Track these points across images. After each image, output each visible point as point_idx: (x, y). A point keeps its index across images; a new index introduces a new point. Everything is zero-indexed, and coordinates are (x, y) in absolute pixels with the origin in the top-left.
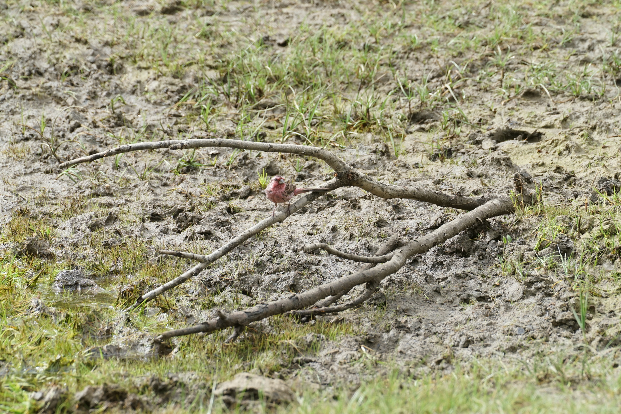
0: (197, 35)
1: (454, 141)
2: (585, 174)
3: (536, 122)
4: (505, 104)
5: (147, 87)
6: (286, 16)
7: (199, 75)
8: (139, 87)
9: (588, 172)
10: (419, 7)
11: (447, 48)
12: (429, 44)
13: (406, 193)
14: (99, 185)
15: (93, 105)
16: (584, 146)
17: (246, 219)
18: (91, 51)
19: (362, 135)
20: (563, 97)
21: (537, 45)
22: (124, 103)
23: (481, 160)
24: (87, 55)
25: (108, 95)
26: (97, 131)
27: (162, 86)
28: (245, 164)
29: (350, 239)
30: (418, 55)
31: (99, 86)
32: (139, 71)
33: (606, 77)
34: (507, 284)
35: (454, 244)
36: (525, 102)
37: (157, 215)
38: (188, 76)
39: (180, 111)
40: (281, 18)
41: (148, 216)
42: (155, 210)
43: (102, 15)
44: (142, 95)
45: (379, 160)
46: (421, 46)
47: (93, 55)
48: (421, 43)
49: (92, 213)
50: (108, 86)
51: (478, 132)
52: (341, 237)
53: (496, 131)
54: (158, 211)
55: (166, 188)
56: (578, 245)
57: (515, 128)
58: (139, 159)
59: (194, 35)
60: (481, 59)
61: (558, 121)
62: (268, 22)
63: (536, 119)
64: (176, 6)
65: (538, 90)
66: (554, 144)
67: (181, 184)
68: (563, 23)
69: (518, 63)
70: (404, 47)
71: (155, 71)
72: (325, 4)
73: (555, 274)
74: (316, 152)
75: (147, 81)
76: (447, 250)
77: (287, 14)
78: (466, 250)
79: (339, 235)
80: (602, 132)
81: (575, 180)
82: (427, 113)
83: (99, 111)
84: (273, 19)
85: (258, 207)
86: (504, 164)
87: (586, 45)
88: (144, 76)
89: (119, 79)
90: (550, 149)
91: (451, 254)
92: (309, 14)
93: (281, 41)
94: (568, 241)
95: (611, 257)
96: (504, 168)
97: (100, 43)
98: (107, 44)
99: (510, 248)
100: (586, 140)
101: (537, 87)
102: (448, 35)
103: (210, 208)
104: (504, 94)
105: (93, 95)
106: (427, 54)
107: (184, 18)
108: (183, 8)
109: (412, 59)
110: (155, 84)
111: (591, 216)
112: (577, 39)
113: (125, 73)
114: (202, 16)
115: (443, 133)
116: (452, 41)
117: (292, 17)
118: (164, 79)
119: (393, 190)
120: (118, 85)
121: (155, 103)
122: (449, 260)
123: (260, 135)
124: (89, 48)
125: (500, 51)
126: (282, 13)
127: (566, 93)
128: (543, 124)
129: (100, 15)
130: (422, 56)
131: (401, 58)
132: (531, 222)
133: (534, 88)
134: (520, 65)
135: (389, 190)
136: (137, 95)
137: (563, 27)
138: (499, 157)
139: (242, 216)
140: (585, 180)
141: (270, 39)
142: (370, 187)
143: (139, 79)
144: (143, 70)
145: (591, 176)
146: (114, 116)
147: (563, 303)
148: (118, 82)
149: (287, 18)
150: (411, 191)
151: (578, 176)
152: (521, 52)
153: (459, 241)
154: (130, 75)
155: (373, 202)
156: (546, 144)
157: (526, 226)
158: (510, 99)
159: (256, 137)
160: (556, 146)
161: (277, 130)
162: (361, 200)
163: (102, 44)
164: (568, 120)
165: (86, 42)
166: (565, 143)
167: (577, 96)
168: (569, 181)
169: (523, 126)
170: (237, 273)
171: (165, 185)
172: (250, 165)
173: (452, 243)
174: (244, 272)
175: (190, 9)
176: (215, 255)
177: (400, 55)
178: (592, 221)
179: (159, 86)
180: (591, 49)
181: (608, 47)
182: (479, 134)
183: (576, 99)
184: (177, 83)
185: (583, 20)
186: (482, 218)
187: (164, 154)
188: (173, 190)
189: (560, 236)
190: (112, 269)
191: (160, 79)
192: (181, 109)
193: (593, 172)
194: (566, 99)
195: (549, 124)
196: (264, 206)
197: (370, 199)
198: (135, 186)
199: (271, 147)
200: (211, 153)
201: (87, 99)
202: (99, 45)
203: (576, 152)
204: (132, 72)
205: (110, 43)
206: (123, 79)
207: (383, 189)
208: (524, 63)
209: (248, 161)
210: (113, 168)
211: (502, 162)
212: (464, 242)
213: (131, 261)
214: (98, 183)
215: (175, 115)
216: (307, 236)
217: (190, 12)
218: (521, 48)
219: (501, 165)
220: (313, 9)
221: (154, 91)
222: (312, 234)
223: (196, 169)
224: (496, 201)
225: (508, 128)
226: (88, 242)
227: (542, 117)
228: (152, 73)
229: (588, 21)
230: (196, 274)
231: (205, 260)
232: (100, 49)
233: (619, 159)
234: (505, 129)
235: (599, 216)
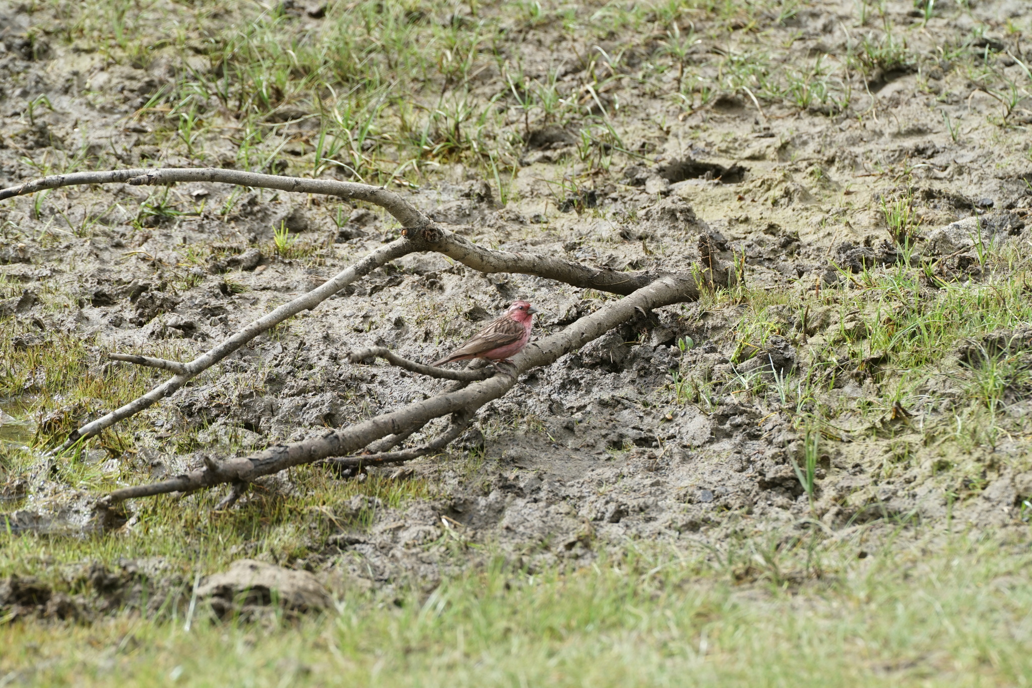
1: (599, 179)
2: (815, 237)
3: (736, 149)
4: (684, 120)
5: (89, 82)
7: (177, 64)
8: (75, 82)
9: (821, 234)
11: (590, 25)
12: (560, 17)
13: (521, 264)
14: (7, 245)
16: (814, 191)
17: (253, 304)
19: (447, 166)
20: (780, 108)
21: (739, 22)
22: (50, 108)
23: (644, 212)
25: (25, 94)
26: (5, 154)
27: (115, 81)
28: (251, 213)
29: (425, 340)
30: (541, 35)
31: (10, 79)
32: (75, 56)
33: (851, 76)
34: (686, 418)
35: (598, 349)
36: (718, 116)
37: (104, 295)
38: (159, 66)
39: (144, 123)
41: (88, 297)
42: (100, 288)
44: (81, 96)
45: (475, 208)
46: (546, 21)
48: (547, 16)
50: (25, 79)
51: (640, 165)
52: (409, 335)
53: (670, 163)
54: (106, 288)
55: (120, 251)
56: (803, 354)
57: (701, 159)
58: (75, 202)
60: (647, 45)
61: (772, 149)
63: (736, 145)
65: (740, 96)
66: (765, 187)
67: (145, 244)
69: (708, 52)
70: (518, 22)
71: (102, 56)
73: (765, 402)
74: (373, 193)
75: (90, 72)
76: (587, 360)
78: (618, 360)
79: (407, 332)
80: (844, 167)
81: (799, 247)
82: (555, 132)
83: (8, 120)
85: (272, 285)
86: (682, 218)
87: (820, 23)
88: (84, 63)
89: (43, 68)
90: (759, 194)
91: (593, 366)
93: (314, 9)
94: (786, 347)
95: (858, 375)
96: (682, 225)
97: (11, 7)
98: (22, 9)
99: (690, 359)
100: (819, 180)
101: (738, 92)
102: (590, 3)
103: (192, 285)
104: (684, 102)
106: (555, 34)
109: (531, 43)
110: (102, 78)
111: (826, 307)
112: (805, 13)
113: (53, 59)
115: (581, 166)
116: (599, 13)
118: (117, 69)
119: (498, 258)
120: (41, 78)
121: (103, 109)
122: (589, 377)
123: (277, 165)
125: (677, 32)
127: (786, 103)
128: (748, 153)
130: (548, 39)
131: (514, 40)
132: (726, 315)
133: (734, 94)
134: (710, 55)
135: (491, 259)
136: (73, 96)
138: (673, 206)
139: (245, 299)
140: (815, 247)
141: (296, 5)
142: (460, 253)
143: (75, 69)
144: (83, 54)
145: (826, 240)
146: (34, 129)
147: (777, 450)
148: (41, 73)
150: (529, 262)
151: (804, 240)
152: (712, 33)
153: (607, 346)
154: (62, 61)
155: (464, 279)
156: (751, 186)
157: (718, 322)
158: (693, 111)
159: (270, 168)
160: (769, 189)
161: (306, 157)
162: (444, 275)
163: (14, 10)
164: (789, 147)
166: (784, 185)
167: (804, 108)
168: (789, 249)
169: (715, 156)
170: (237, 393)
171: (118, 245)
172: (260, 215)
173: (595, 349)
174: (248, 392)
176: (202, 362)
177: (511, 36)
178: (826, 314)
179: (110, 81)
180: (827, 29)
181: (855, 27)
182: (642, 168)
183: (802, 113)
184: (139, 77)
186: (645, 309)
187: (116, 195)
188: (132, 254)
189: (774, 339)
190: (28, 385)
191: (111, 69)
192: (146, 119)
193: (829, 234)
194: (786, 112)
195: (757, 154)
196: (283, 284)
197: (459, 274)
198: (68, 247)
199: (298, 183)
200: (195, 194)
202: (10, 11)
203: (801, 200)
204: (65, 57)
205: (28, 7)
206: (49, 69)
207: (481, 257)
208: (717, 51)
209: (256, 208)
210: (32, 217)
211: (678, 214)
212: (614, 347)
213: (60, 371)
214: (5, 241)
215: (135, 130)
216: (354, 333)
218: (712, 27)
219: (677, 219)
221: (101, 88)
222: (361, 331)
223: (170, 220)
224: (668, 280)
225: (689, 158)
227: (746, 141)
228: (98, 59)
230: (169, 394)
231: (184, 370)
232: (10, 17)
233: (872, 214)
234: (684, 160)
235: (838, 307)
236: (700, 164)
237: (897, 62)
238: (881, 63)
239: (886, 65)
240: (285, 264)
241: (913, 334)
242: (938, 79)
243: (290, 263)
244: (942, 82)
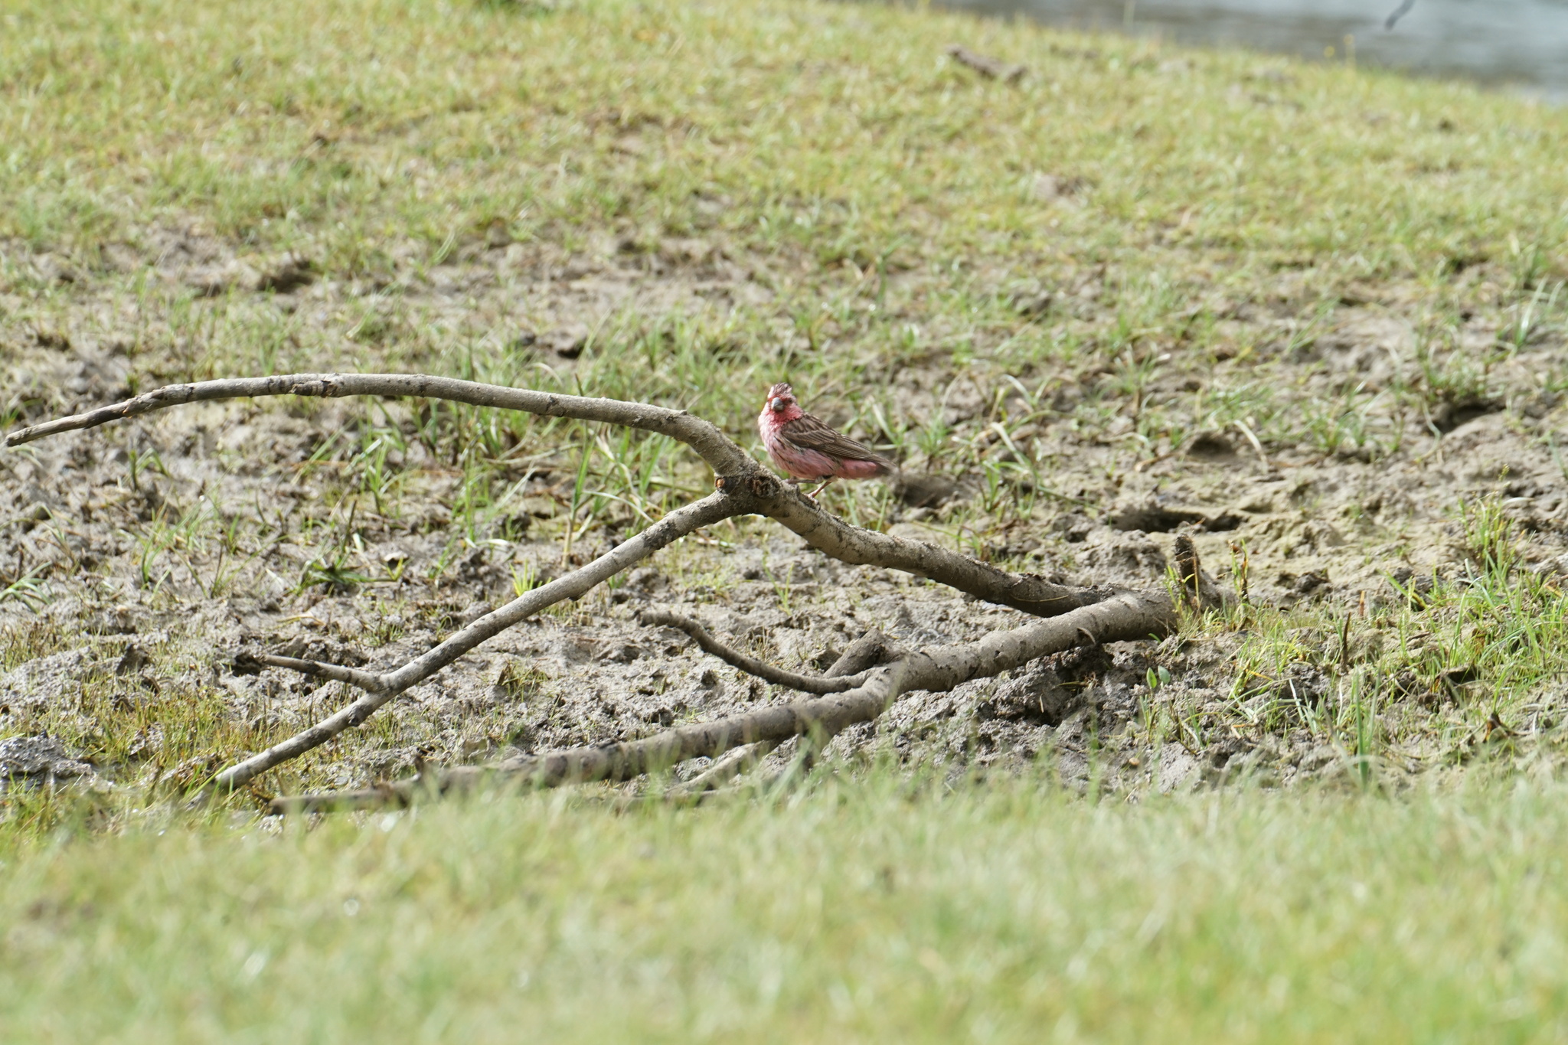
0: (351, 334)
1: (1015, 532)
2: (1354, 577)
3: (1226, 498)
4: (1144, 470)
5: (221, 442)
6: (577, 297)
7: (357, 414)
8: (201, 442)
9: (1364, 572)
10: (922, 280)
11: (994, 359)
12: (948, 352)
13: (899, 553)
14: (100, 609)
15: (84, 479)
16: (1349, 537)
17: (482, 669)
18: (78, 367)
20: (1294, 456)
21: (1226, 348)
22: (162, 472)
23: (1086, 554)
24: (67, 375)
25: (122, 457)
26: (93, 529)
27: (260, 437)
28: (476, 577)
29: (751, 699)
30: (919, 374)
31: (99, 436)
32: (201, 407)
33: (1404, 415)
34: (1161, 763)
35: (1020, 694)
36: (1196, 465)
37: (251, 659)
38: (328, 417)
39: (306, 488)
40: (565, 301)
41: (227, 661)
42: (245, 649)
43: (109, 295)
44: (208, 456)
46: (927, 354)
47: (84, 375)
48: (928, 349)
49: (84, 651)
50: (123, 435)
51: (1077, 512)
52: (725, 698)
53: (1124, 511)
54: (254, 649)
55: (274, 617)
56: (1341, 687)
57: (1172, 507)
58: (202, 568)
59: (344, 333)
60: (1083, 382)
61: (1282, 495)
62: (535, 310)
63: (1227, 492)
64: (296, 271)
65: (1231, 437)
66: (1273, 533)
67: (313, 609)
68: (1291, 314)
69: (1178, 390)
70: (882, 358)
71: (242, 405)
72: (679, 271)
73: (1285, 741)
74: (671, 420)
75: (223, 428)
76: (1003, 710)
77: (583, 291)
78: (1052, 709)
79: (722, 693)
80: (1395, 515)
81: (1329, 590)
82: (944, 484)
83: (97, 491)
84: (546, 302)
85: (511, 646)
86: (1145, 561)
87: (1351, 359)
88: (214, 416)
89: (152, 423)
90: (1264, 544)
91: (1014, 718)
92: (639, 293)
93: (567, 345)
94: (1315, 679)
95: (1429, 699)
96: (1144, 571)
97: (100, 348)
98: (118, 350)
99: (1166, 698)
100: (1357, 522)
101: (1227, 431)
102: (994, 332)
103: (387, 639)
104: (1143, 445)
105: (83, 459)
106: (942, 373)
107: (316, 299)
108: (317, 277)
109: (902, 385)
110: (240, 434)
111: (1375, 630)
112: (1328, 345)
114: (365, 293)
115: (986, 520)
116: (1006, 345)
117: (595, 300)
118: (266, 421)
119: (865, 540)
120: (149, 434)
121: (244, 471)
122: (1006, 732)
123: (514, 522)
124: (72, 360)
125: (1131, 363)
126: (568, 291)
127: (1302, 447)
128: (1245, 501)
129: (100, 295)
130: (929, 378)
131: (878, 381)
132: (1221, 644)
133: (1221, 432)
134: (1181, 394)
135: (855, 540)
136: (197, 457)
137: (1292, 323)
138: (1132, 545)
140: (1354, 590)
141: (539, 341)
142: (807, 520)
143: (201, 422)
144: (212, 403)
145: (1372, 581)
146: (138, 495)
147: (1307, 774)
148: (149, 428)
149: (582, 301)
150: (912, 551)
151: (1336, 581)
152: (1184, 365)
153: (1034, 687)
154: (179, 414)
156: (1251, 533)
157: (1208, 655)
158: (1157, 460)
159: (504, 526)
160: (1279, 536)
161: (558, 519)
162: (778, 631)
163: (107, 351)
164: (1308, 493)
165: (65, 346)
166: (1302, 528)
167: (1329, 454)
168: (1314, 595)
169: (1193, 504)
170: (461, 741)
171: (271, 609)
172: (488, 579)
173: (1016, 693)
174: (477, 740)
175: (331, 279)
177: (872, 376)
178: (1377, 640)
179: (253, 437)
180: (1363, 365)
181: (1407, 362)
182: (1080, 517)
183: (1327, 462)
184: (299, 429)
185: (1344, 313)
186: (1095, 634)
187: (267, 558)
188: (291, 621)
189: (1296, 667)
190: (136, 749)
191: (254, 421)
192: (309, 481)
193: (1376, 572)
194: (1302, 460)
195: (1258, 503)
196: (527, 644)
197: (800, 627)
198: (194, 610)
199: (554, 401)
200: (388, 558)
201: (67, 467)
202: (100, 355)
203: (1329, 544)
205: (128, 348)
206: (160, 425)
207: (839, 534)
208: (1192, 387)
209: (482, 570)
210: (138, 585)
211: (1140, 556)
212: (1046, 690)
213: (185, 729)
214: (97, 605)
215: (293, 495)
216: (638, 697)
217: (333, 286)
218: (1183, 358)
219: (1137, 564)
220: (648, 283)
221: (240, 448)
222: (650, 693)
223: (349, 589)
224: (1128, 599)
225: (1153, 505)
226: (73, 702)
227: (1241, 486)
228: (235, 410)
229: (1355, 314)
231: (380, 684)
232: (100, 363)
233: (1443, 549)
234: (1146, 508)
235: (1395, 631)
236: (1170, 514)
237: (1472, 395)
238: (1448, 396)
239: (1456, 398)
240: (530, 623)
241: (1515, 647)
242: (1538, 417)
243: (538, 622)
244: (1544, 422)
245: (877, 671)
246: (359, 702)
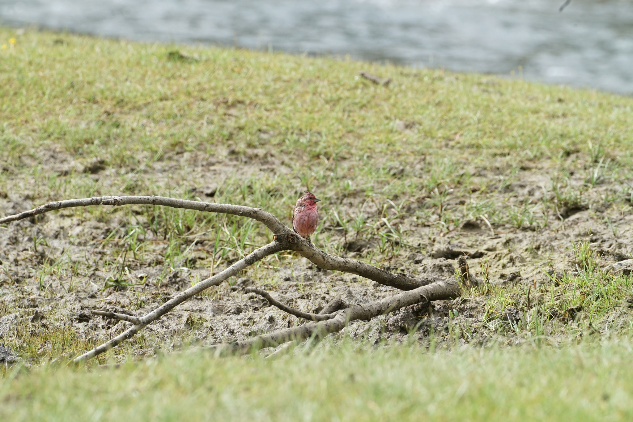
0: (121, 189)
1: (393, 261)
2: (531, 274)
3: (477, 245)
4: (444, 236)
5: (70, 233)
6: (213, 173)
7: (125, 220)
8: (62, 233)
9: (535, 272)
10: (352, 163)
11: (382, 194)
12: (363, 191)
13: (348, 265)
14: (23, 298)
15: (15, 249)
16: (528, 259)
17: (179, 317)
18: (11, 204)
19: (297, 260)
20: (504, 229)
21: (475, 187)
22: (47, 245)
23: (422, 268)
24: (7, 208)
25: (30, 240)
26: (19, 268)
27: (86, 230)
28: (175, 282)
29: (289, 327)
30: (351, 200)
31: (21, 231)
32: (62, 219)
33: (548, 212)
35: (398, 322)
36: (465, 233)
37: (85, 316)
38: (113, 222)
39: (105, 250)
40: (208, 174)
41: (76, 317)
42: (83, 312)
43: (23, 176)
44: (65, 238)
45: (315, 275)
46: (355, 192)
47: (14, 207)
48: (355, 190)
49: (17, 314)
50: (30, 231)
51: (418, 252)
52: (278, 327)
53: (437, 252)
54: (87, 312)
55: (94, 300)
56: (527, 316)
57: (456, 249)
58: (64, 282)
59: (119, 189)
60: (418, 202)
61: (500, 244)
62: (196, 178)
63: (478, 243)
64: (99, 165)
65: (479, 222)
66: (497, 258)
67: (110, 296)
68: (501, 174)
69: (456, 204)
70: (337, 194)
71: (78, 218)
72: (253, 162)
73: (506, 337)
74: (255, 212)
75: (71, 227)
76: (391, 328)
77: (215, 170)
78: (411, 327)
79: (277, 325)
80: (546, 251)
81: (521, 280)
82: (363, 243)
83: (20, 253)
84: (200, 175)
85: (190, 308)
86: (446, 270)
87: (526, 191)
88: (67, 223)
89: (42, 226)
90: (493, 263)
91: (395, 332)
92: (237, 171)
93: (209, 191)
94: (517, 313)
95: (564, 319)
96: (446, 274)
97: (20, 197)
98: (27, 197)
99: (457, 321)
100: (531, 253)
101: (477, 219)
102: (381, 182)
103: (140, 306)
104: (443, 226)
105: (14, 241)
106: (361, 199)
107: (107, 176)
108: (107, 167)
109: (345, 204)
110: (78, 230)
111: (541, 293)
112: (516, 185)
113: (47, 222)
114: (127, 173)
115: (381, 256)
116: (387, 188)
117: (220, 174)
118: (88, 224)
119: (334, 260)
120: (41, 230)
121: (80, 244)
122: (392, 337)
123: (190, 261)
124: (9, 202)
125: (437, 193)
126: (209, 170)
127: (507, 226)
128: (485, 247)
129: (19, 176)
130: (356, 201)
131: (335, 203)
132: (478, 300)
133: (474, 220)
134: (458, 206)
135: (330, 260)
136: (60, 239)
137: (502, 177)
138: (441, 263)
139: (174, 315)
140: (531, 280)
141: (197, 190)
142: (310, 252)
143: (62, 225)
144: (66, 218)
145: (538, 276)
146: (37, 254)
148: (41, 228)
149: (215, 174)
150: (354, 265)
151: (524, 276)
152: (459, 194)
153: (403, 319)
154: (53, 222)
155: (311, 301)
156: (488, 259)
157: (473, 305)
158: (449, 232)
159: (186, 262)
160: (500, 260)
161: (208, 260)
162: (299, 300)
163: (23, 198)
164: (511, 243)
165: (6, 196)
166: (509, 256)
167: (518, 228)
168: (515, 282)
169: (464, 248)
171: (93, 297)
173: (396, 321)
175: (113, 168)
177: (333, 201)
178: (541, 297)
179: (83, 230)
180: (531, 193)
181: (549, 191)
182: (419, 254)
183: (518, 231)
184: (101, 227)
185: (522, 173)
186: (427, 296)
187: (90, 277)
188: (101, 301)
189: (509, 308)
190: (40, 351)
191: (83, 224)
192: (106, 247)
193: (539, 272)
194: (508, 231)
195: (491, 248)
196: (197, 308)
197: (308, 298)
198: (62, 297)
199: (207, 206)
200: (139, 276)
201: (8, 244)
202: (20, 200)
203: (520, 262)
204: (55, 220)
205: (31, 196)
206: (45, 226)
207: (324, 258)
208: (462, 203)
209: (178, 279)
210: (38, 288)
211: (444, 268)
212: (408, 320)
213: (60, 343)
214: (22, 296)
215: (100, 253)
216: (243, 327)
217: (114, 170)
218: (459, 191)
219: (443, 271)
220: (241, 166)
221: (78, 235)
223: (124, 288)
225: (448, 249)
226: (14, 334)
227: (484, 241)
228: (75, 220)
229: (527, 173)
230: (130, 337)
231: (139, 321)
232: (20, 203)
233: (566, 263)
234: (445, 250)
235: (549, 294)
236: (455, 252)
237: (576, 204)
238: (566, 204)
239: (569, 205)
240: (198, 299)
241: (597, 298)
242: (602, 212)
243: (201, 299)
244: (605, 214)
245: (340, 312)
246: (131, 329)
